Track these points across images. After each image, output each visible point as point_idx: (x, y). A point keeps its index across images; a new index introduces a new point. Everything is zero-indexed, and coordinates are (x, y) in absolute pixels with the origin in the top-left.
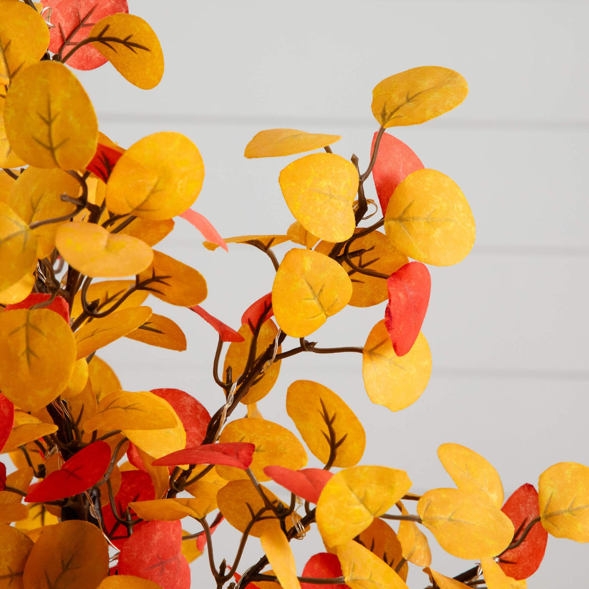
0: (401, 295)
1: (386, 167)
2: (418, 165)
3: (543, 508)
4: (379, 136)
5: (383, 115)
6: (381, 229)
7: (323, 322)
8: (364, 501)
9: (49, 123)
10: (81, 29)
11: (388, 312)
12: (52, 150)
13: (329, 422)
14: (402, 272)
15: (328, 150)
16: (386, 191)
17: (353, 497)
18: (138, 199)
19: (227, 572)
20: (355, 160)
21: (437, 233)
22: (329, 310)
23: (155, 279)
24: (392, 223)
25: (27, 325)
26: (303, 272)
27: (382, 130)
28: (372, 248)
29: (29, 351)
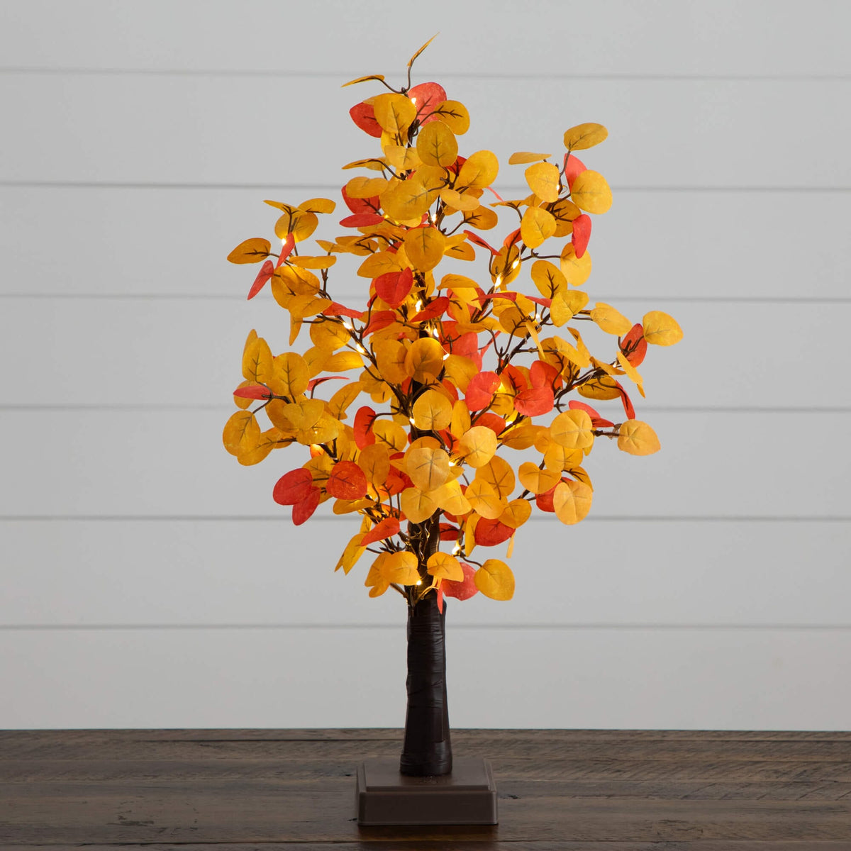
0: (579, 229)
1: (571, 169)
2: (585, 169)
3: (645, 332)
4: (567, 156)
5: (570, 145)
6: (570, 199)
7: (543, 241)
8: (569, 306)
9: (436, 147)
10: (425, 108)
11: (573, 236)
12: (437, 158)
13: (551, 279)
14: (580, 219)
15: (545, 161)
16: (571, 181)
17: (565, 304)
18: (471, 179)
19: (503, 352)
20: (557, 166)
21: (595, 199)
22: (545, 236)
23: (473, 217)
24: (574, 195)
25: (423, 234)
26: (534, 218)
27: (569, 152)
28: (565, 208)
29: (424, 246)
